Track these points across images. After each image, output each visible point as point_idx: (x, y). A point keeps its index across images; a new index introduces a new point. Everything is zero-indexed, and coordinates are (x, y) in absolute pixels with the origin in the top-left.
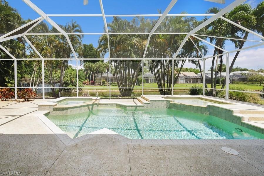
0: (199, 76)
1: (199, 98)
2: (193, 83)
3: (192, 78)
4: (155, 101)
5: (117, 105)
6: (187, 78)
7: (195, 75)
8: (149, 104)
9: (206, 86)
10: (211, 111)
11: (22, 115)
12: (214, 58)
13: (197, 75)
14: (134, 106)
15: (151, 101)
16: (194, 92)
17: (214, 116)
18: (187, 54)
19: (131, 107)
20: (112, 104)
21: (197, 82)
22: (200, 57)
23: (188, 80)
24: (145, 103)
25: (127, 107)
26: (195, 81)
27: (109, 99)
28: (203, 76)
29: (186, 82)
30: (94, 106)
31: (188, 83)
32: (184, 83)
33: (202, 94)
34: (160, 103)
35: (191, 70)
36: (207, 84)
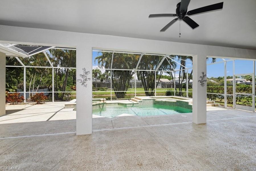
0: (172, 82)
1: (172, 97)
2: (167, 88)
3: (166, 84)
4: (146, 100)
5: (119, 104)
6: (162, 84)
7: (169, 81)
8: (141, 102)
9: (176, 90)
10: (178, 104)
11: (57, 112)
12: (180, 71)
13: (170, 82)
14: (132, 104)
15: (143, 100)
16: (169, 94)
17: (180, 106)
18: (163, 67)
19: (130, 105)
20: (115, 103)
21: (170, 87)
22: (172, 70)
23: (164, 85)
24: (139, 102)
25: (127, 105)
26: (169, 86)
27: (110, 100)
28: (174, 82)
29: (162, 87)
30: (104, 105)
31: (163, 88)
32: (161, 88)
33: (174, 95)
34: (148, 101)
35: (165, 77)
36: (177, 89)
